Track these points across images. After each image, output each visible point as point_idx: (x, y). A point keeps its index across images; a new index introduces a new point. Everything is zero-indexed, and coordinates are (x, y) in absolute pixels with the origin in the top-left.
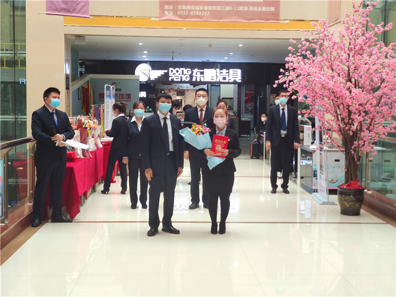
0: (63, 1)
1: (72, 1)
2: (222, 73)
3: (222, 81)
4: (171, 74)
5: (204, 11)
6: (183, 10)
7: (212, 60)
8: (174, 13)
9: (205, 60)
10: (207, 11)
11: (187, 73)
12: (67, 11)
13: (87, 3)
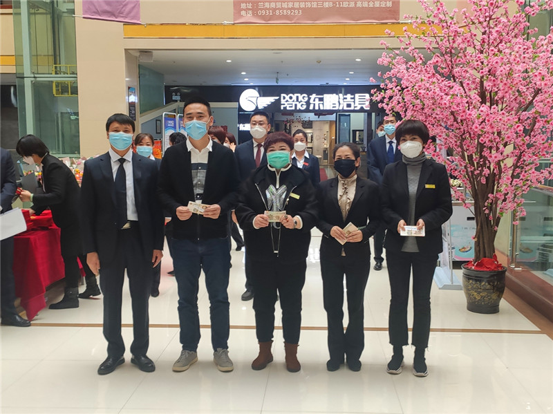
0: (105, 2)
1: (118, 2)
2: (346, 98)
3: (345, 108)
4: (283, 101)
5: (295, 9)
6: (266, 9)
7: (332, 83)
8: (253, 14)
9: (324, 83)
10: (298, 9)
11: (302, 100)
12: (112, 14)
13: (137, 5)
